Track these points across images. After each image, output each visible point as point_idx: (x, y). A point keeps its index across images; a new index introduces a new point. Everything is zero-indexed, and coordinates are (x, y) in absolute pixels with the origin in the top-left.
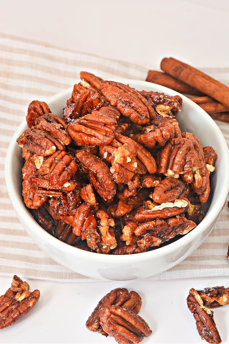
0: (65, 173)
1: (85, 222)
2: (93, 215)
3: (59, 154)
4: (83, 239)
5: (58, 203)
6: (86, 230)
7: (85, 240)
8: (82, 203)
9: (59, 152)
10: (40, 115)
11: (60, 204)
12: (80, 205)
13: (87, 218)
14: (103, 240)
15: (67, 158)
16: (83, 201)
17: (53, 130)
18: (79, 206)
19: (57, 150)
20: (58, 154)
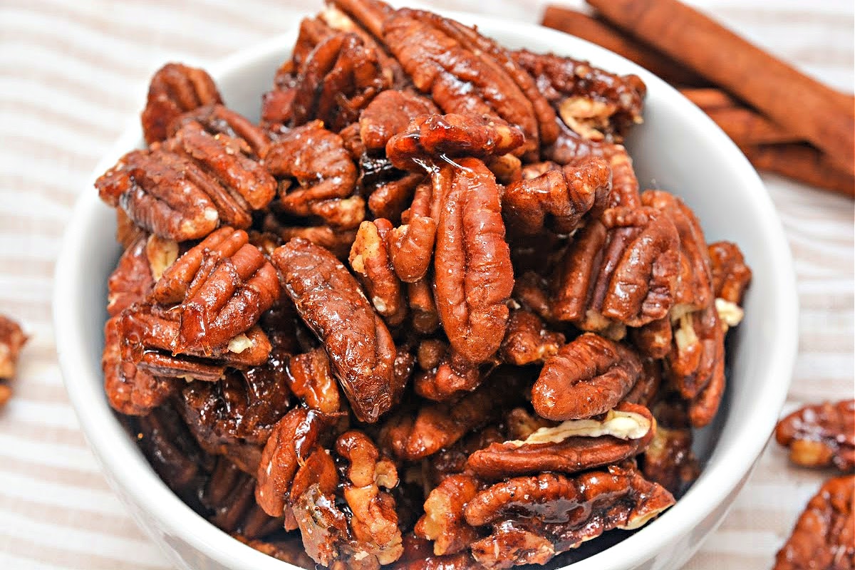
0: (237, 305)
1: (298, 474)
2: (327, 452)
3: (225, 238)
4: (288, 527)
5: (212, 401)
6: (301, 497)
7: (297, 533)
8: (292, 407)
9: (226, 231)
10: (185, 109)
11: (220, 405)
12: (285, 412)
13: (307, 461)
14: (357, 532)
15: (249, 254)
16: (296, 401)
17: (216, 157)
18: (280, 417)
19: (223, 222)
20: (221, 237)
